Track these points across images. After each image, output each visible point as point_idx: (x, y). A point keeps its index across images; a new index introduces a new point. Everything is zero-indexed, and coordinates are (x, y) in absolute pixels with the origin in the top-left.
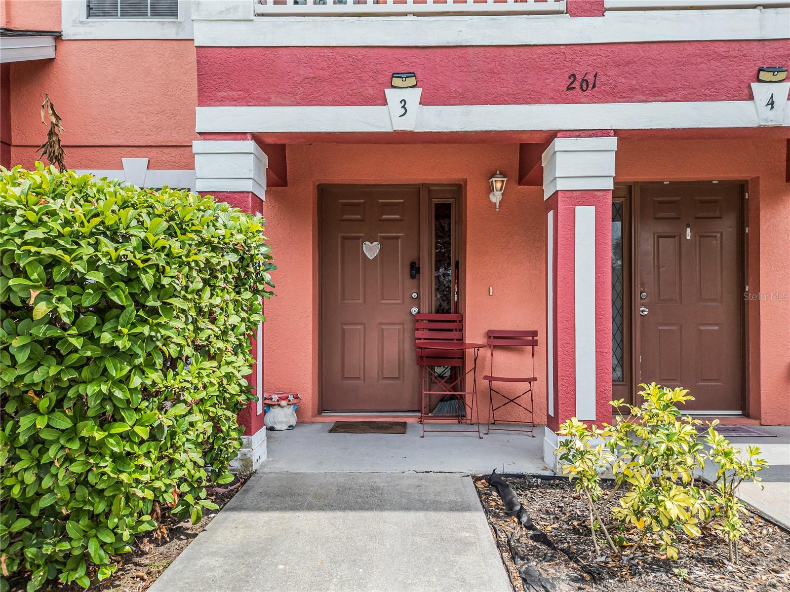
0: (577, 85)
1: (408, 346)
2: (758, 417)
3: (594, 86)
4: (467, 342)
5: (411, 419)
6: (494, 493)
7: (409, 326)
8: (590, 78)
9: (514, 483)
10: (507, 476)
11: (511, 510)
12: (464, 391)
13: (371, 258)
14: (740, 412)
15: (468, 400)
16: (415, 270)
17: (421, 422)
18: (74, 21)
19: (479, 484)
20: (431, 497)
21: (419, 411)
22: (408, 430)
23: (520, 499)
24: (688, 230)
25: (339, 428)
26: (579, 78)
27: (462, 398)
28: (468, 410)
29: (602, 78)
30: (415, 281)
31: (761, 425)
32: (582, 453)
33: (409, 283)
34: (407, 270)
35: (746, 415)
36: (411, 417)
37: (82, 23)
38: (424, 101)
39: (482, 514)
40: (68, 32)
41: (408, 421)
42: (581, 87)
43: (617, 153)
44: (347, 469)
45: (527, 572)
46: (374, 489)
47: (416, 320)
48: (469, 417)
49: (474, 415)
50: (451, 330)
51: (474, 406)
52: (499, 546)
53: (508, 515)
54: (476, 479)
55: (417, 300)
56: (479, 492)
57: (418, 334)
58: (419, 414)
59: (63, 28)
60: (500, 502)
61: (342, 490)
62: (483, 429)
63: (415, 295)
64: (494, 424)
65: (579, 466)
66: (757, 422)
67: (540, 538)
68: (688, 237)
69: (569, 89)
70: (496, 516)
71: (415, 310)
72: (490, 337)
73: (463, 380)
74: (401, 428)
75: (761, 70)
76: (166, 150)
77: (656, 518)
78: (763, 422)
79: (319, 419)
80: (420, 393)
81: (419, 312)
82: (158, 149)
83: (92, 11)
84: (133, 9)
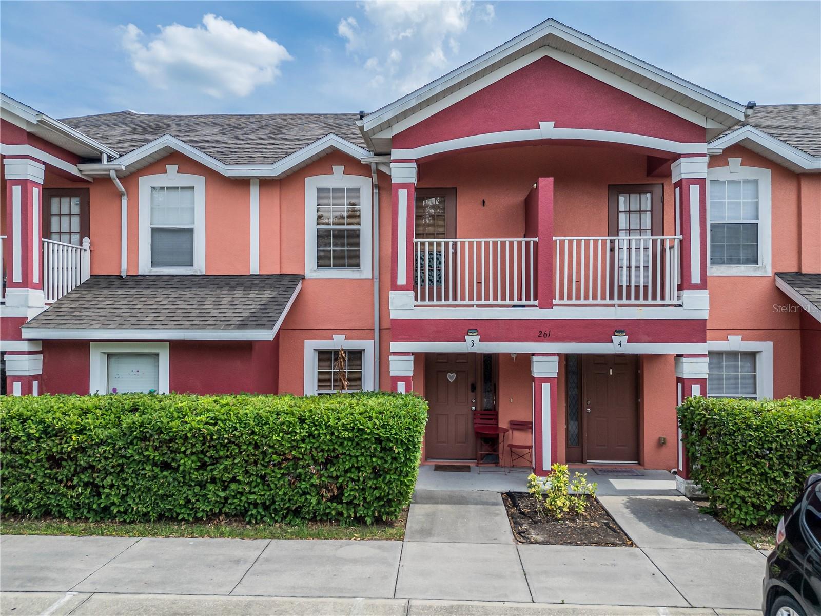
0: (542, 335)
1: (470, 425)
2: (643, 465)
3: (549, 336)
4: (500, 426)
5: (472, 464)
6: (509, 499)
7: (470, 416)
8: (548, 332)
9: (517, 495)
10: (515, 493)
11: (515, 505)
12: (498, 452)
13: (451, 381)
14: (637, 462)
15: (500, 456)
16: (473, 388)
17: (477, 466)
18: (311, 270)
19: (503, 496)
20: (485, 500)
21: (475, 459)
22: (471, 470)
23: (519, 501)
24: (611, 370)
25: (438, 468)
26: (543, 332)
27: (498, 455)
28: (500, 461)
29: (552, 333)
30: (473, 393)
31: (645, 469)
32: (534, 486)
33: (471, 394)
34: (470, 387)
35: (639, 464)
36: (472, 463)
37: (314, 271)
38: (481, 341)
39: (504, 507)
40: (308, 275)
41: (471, 465)
42: (544, 336)
43: (559, 363)
44: (450, 489)
45: (516, 522)
46: (463, 497)
47: (475, 413)
48: (501, 463)
49: (503, 463)
50: (492, 419)
51: (504, 458)
52: (508, 515)
53: (513, 507)
54: (502, 494)
55: (474, 404)
56: (503, 499)
57: (476, 421)
58: (476, 461)
59: (306, 274)
60: (511, 502)
61: (451, 497)
62: (507, 470)
63: (474, 401)
64: (513, 467)
65: (533, 490)
66: (643, 467)
67: (522, 513)
68: (611, 374)
69: (539, 336)
70: (509, 507)
71: (474, 408)
72: (511, 424)
73: (498, 447)
74: (467, 469)
75: (615, 331)
76: (354, 331)
77: (555, 506)
78: (646, 467)
79: (427, 463)
80: (476, 452)
81: (475, 409)
82: (350, 331)
83: (319, 265)
84: (339, 264)
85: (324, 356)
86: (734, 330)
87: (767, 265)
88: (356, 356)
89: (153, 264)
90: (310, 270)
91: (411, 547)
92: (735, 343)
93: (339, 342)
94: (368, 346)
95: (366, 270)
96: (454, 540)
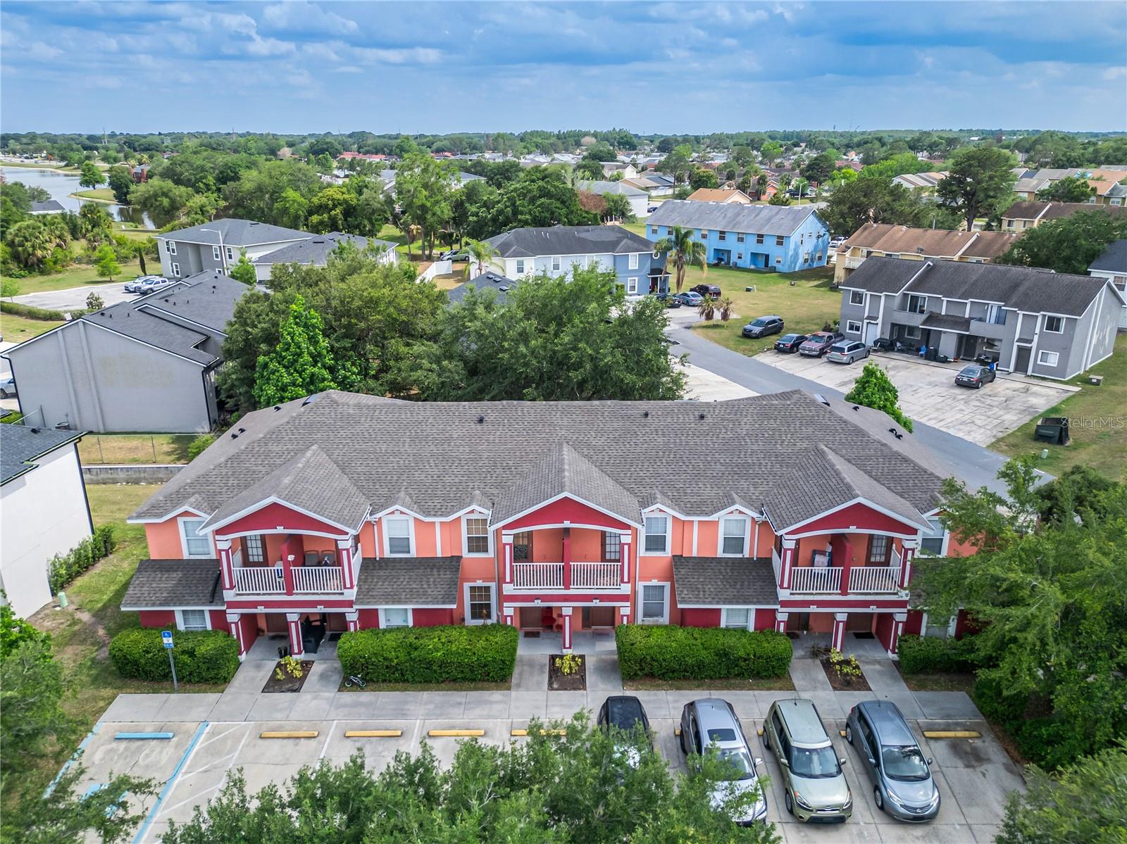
10: (555, 655)
37: (467, 554)
54: (550, 656)
59: (463, 555)
76: (486, 579)
83: (469, 551)
84: (478, 551)
85: (472, 589)
86: (655, 578)
87: (668, 553)
88: (487, 589)
89: (391, 552)
90: (465, 554)
91: (513, 693)
92: (655, 582)
93: (479, 583)
94: (493, 585)
95: (491, 553)
96: (528, 689)
